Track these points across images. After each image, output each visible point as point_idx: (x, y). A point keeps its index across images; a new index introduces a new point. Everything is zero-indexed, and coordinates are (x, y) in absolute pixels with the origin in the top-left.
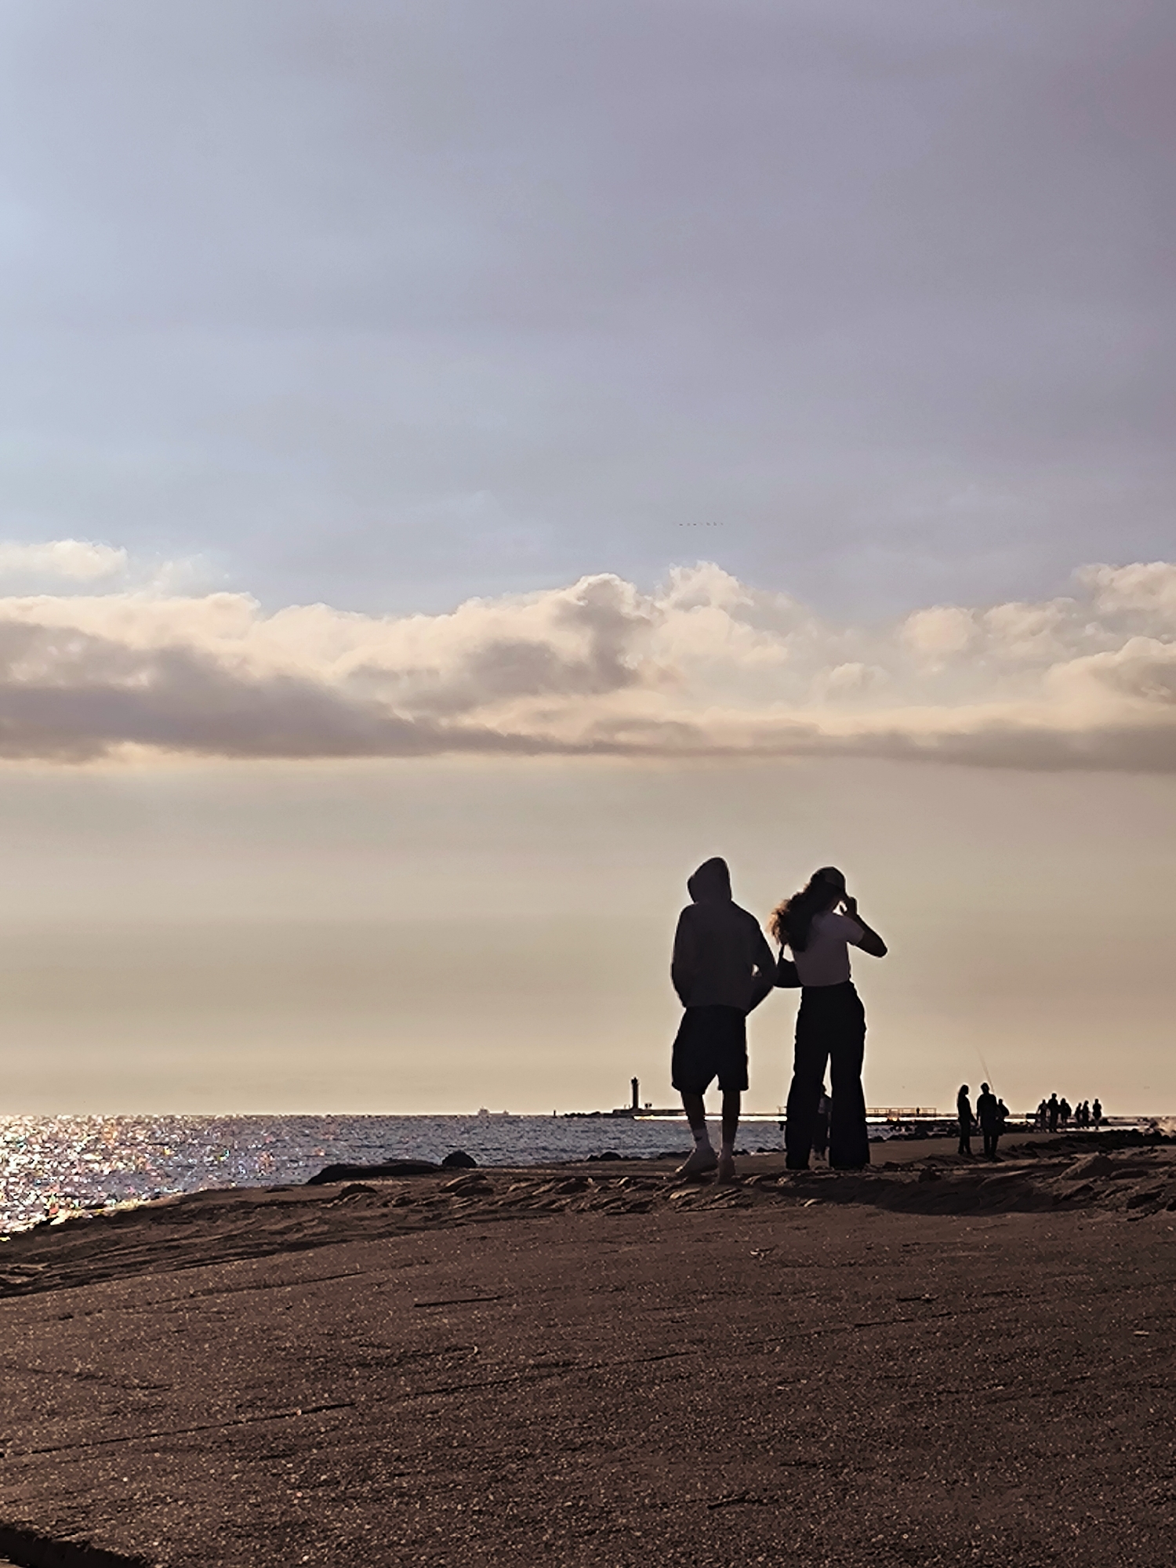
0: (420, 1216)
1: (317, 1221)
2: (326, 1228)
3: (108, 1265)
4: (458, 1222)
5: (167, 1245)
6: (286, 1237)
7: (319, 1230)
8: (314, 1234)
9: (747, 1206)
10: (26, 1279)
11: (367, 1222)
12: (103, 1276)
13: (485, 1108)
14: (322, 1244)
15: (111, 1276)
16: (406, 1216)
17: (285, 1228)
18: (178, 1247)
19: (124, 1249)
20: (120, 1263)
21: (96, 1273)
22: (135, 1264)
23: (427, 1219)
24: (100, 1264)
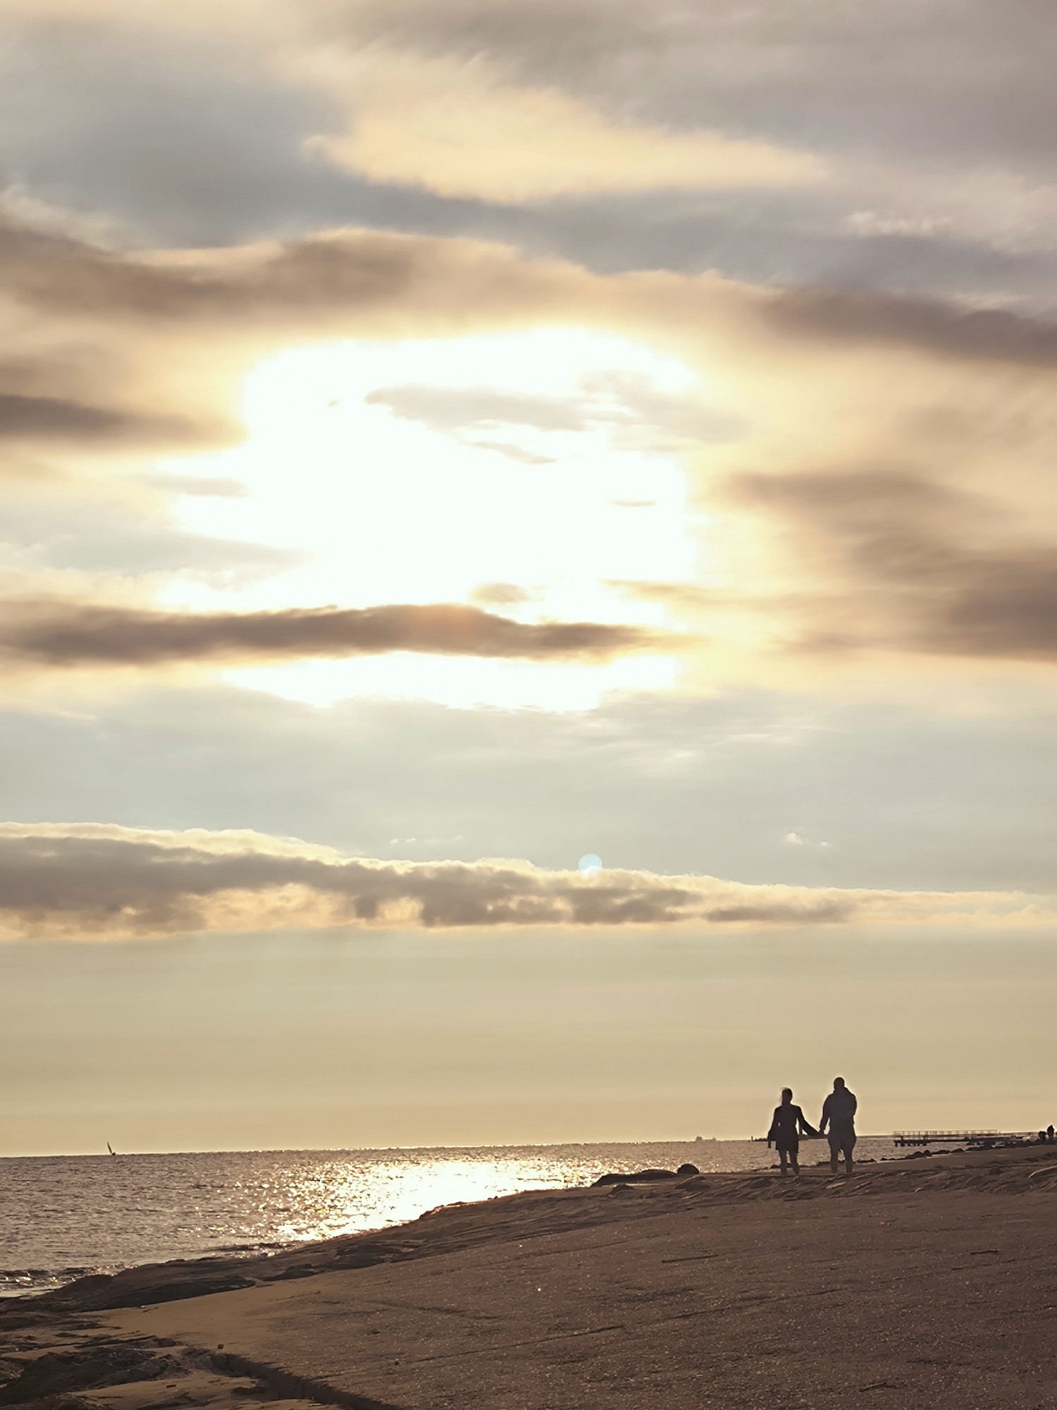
0: (663, 1204)
1: (597, 1208)
2: (602, 1213)
3: (464, 1239)
4: (688, 1207)
5: (502, 1225)
6: (578, 1219)
7: (598, 1215)
8: (596, 1217)
9: (875, 1193)
10: (411, 1250)
11: (630, 1208)
12: (462, 1247)
13: (700, 1136)
14: (601, 1223)
15: (466, 1246)
16: (654, 1205)
17: (578, 1213)
18: (508, 1227)
19: (474, 1229)
20: (472, 1238)
21: (457, 1245)
22: (481, 1238)
23: (668, 1206)
24: (460, 1239)
